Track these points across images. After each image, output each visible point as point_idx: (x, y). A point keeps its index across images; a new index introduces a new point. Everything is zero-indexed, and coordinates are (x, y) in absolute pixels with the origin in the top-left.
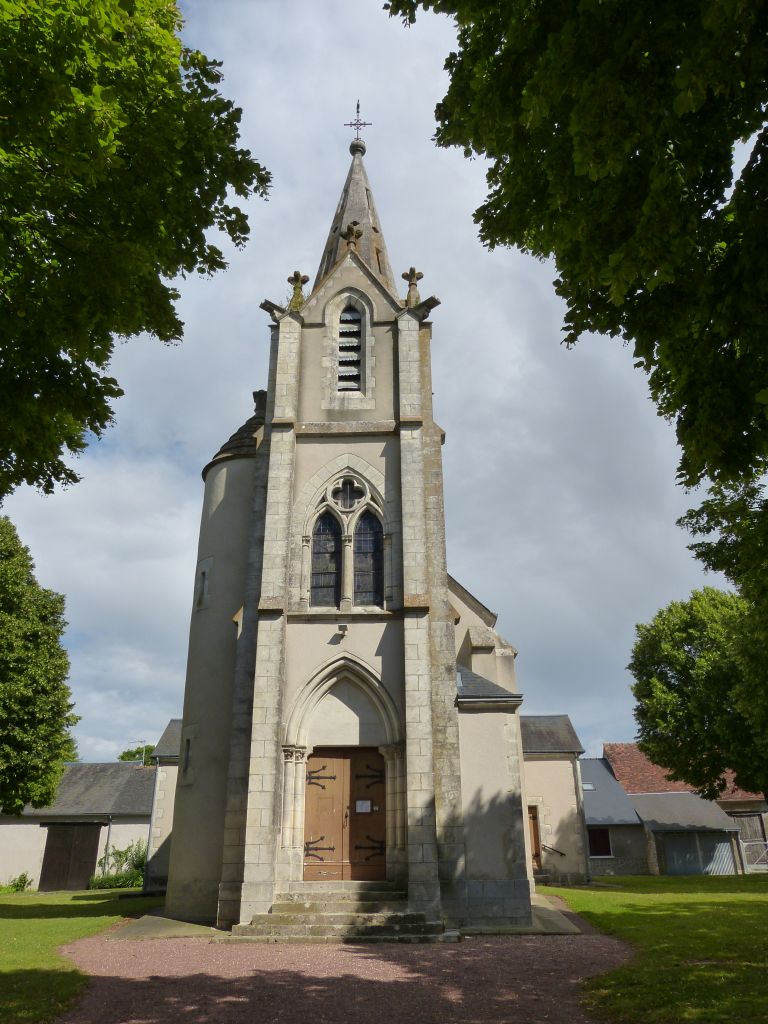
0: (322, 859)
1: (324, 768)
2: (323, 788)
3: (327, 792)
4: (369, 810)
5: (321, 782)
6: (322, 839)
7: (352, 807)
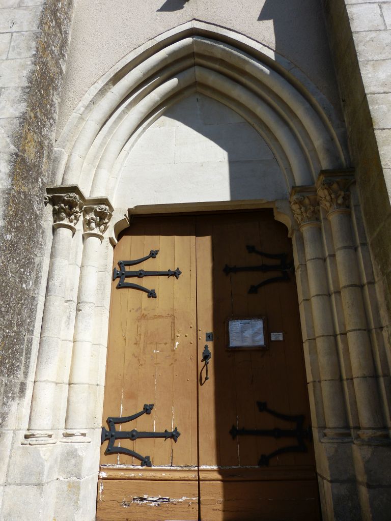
0: (146, 462)
1: (153, 255)
2: (152, 294)
3: (161, 304)
4: (260, 341)
5: (146, 282)
6: (147, 410)
7: (220, 334)
